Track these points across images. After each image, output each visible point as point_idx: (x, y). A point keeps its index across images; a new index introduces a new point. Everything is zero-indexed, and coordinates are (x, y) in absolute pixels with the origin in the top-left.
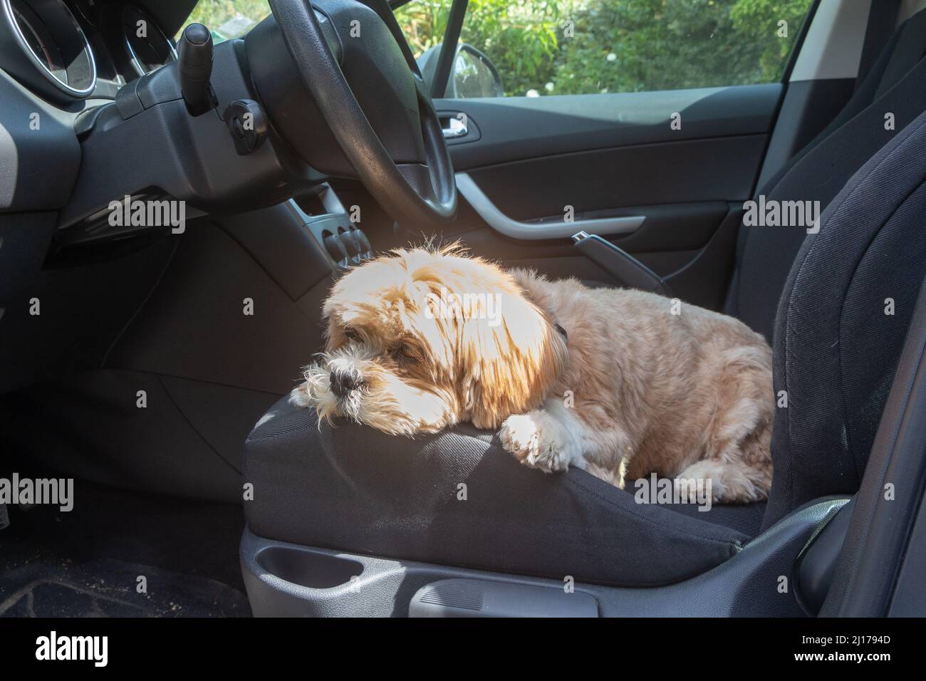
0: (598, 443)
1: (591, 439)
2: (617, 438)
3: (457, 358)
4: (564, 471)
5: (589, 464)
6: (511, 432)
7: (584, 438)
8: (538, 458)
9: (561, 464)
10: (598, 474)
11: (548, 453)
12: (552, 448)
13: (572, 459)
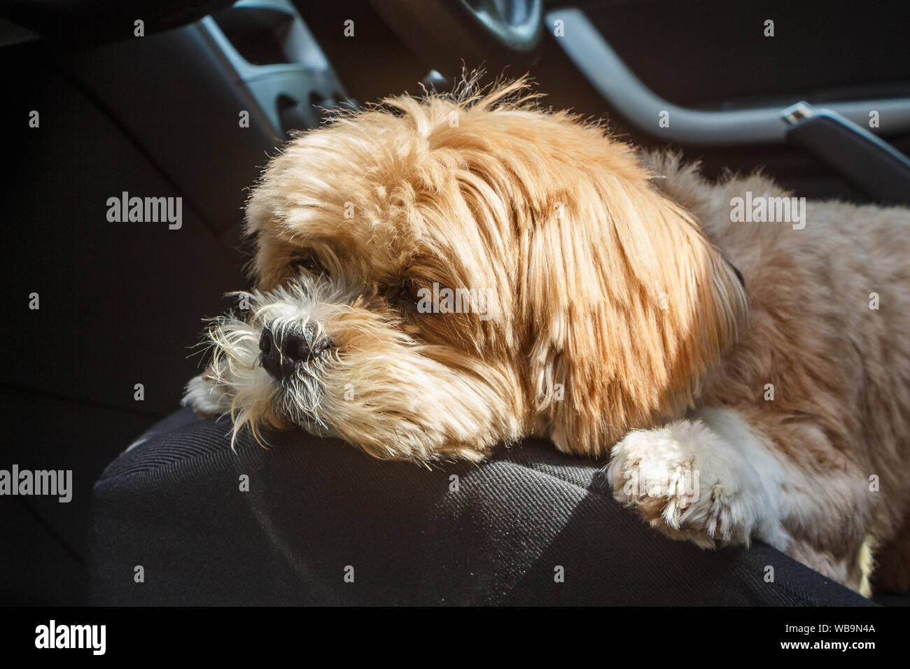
0: (814, 501)
1: (798, 489)
2: (853, 490)
3: (519, 303)
4: (742, 546)
5: (793, 541)
6: (629, 463)
7: (784, 487)
8: (686, 515)
9: (735, 529)
10: (814, 563)
11: (708, 506)
12: (717, 495)
13: (759, 522)
